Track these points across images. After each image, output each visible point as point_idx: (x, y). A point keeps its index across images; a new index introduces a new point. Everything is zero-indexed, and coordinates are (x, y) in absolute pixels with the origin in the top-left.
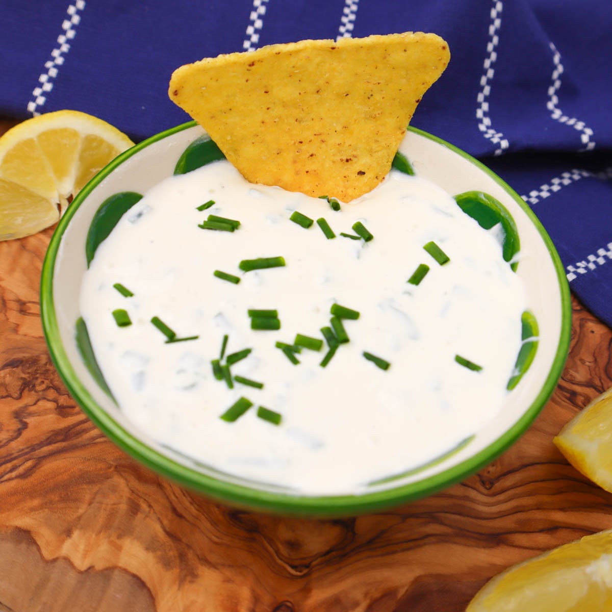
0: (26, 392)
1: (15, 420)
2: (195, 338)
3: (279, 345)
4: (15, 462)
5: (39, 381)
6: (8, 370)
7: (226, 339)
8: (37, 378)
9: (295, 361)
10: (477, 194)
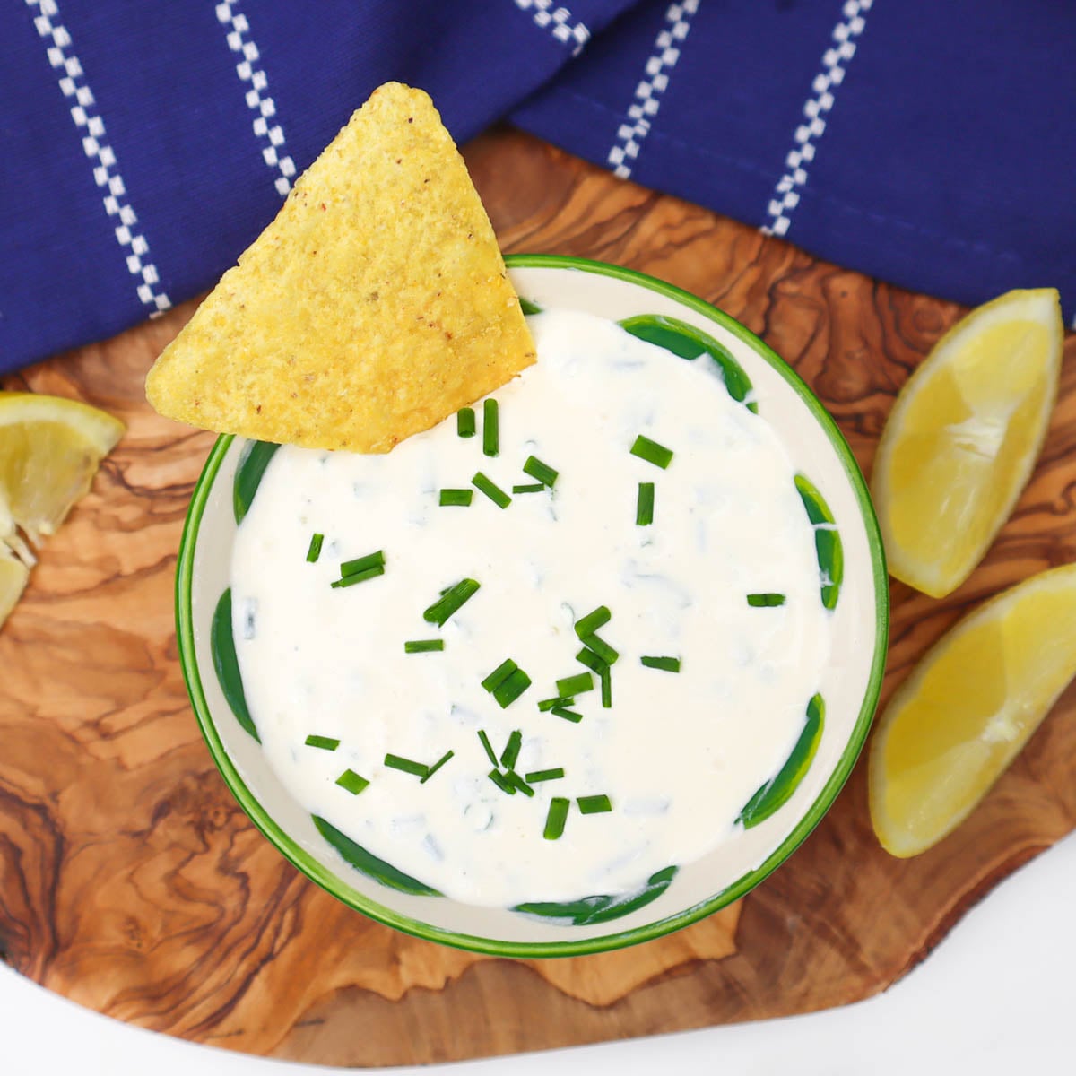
0: (209, 837)
1: (228, 878)
3: (544, 706)
4: (272, 924)
5: (211, 814)
6: (162, 824)
7: (482, 735)
8: (205, 813)
9: (576, 718)
10: (652, 318)
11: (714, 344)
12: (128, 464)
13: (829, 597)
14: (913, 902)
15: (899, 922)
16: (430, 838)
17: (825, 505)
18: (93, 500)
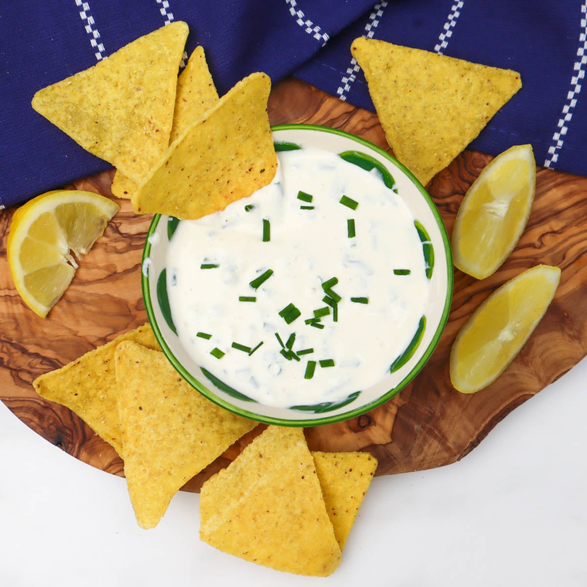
2: (262, 343)
3: (307, 322)
7: (277, 335)
9: (321, 327)
10: (352, 152)
11: (378, 163)
12: (121, 223)
13: (429, 273)
14: (471, 419)
15: (465, 428)
16: (252, 378)
17: (427, 233)
18: (105, 239)
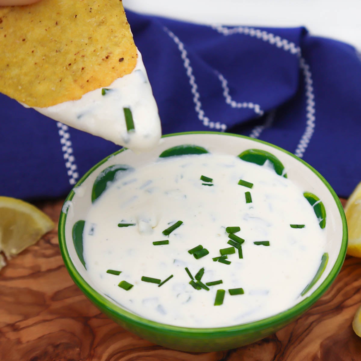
2: (172, 276)
3: (215, 259)
7: (187, 269)
9: (228, 263)
10: (248, 151)
11: (270, 155)
12: (53, 238)
16: (159, 306)
18: (35, 248)
